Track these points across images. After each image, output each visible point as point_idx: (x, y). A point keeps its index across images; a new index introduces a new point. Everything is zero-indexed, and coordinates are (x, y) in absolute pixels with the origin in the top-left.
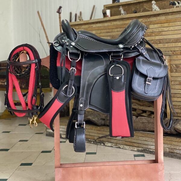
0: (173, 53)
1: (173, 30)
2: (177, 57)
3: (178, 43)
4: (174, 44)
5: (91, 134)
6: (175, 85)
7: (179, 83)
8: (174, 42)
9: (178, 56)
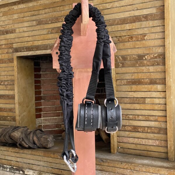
0: (119, 40)
1: (118, 6)
2: (124, 45)
3: (125, 25)
4: (119, 26)
5: (7, 158)
6: (121, 85)
7: (126, 82)
8: (120, 24)
9: (126, 43)
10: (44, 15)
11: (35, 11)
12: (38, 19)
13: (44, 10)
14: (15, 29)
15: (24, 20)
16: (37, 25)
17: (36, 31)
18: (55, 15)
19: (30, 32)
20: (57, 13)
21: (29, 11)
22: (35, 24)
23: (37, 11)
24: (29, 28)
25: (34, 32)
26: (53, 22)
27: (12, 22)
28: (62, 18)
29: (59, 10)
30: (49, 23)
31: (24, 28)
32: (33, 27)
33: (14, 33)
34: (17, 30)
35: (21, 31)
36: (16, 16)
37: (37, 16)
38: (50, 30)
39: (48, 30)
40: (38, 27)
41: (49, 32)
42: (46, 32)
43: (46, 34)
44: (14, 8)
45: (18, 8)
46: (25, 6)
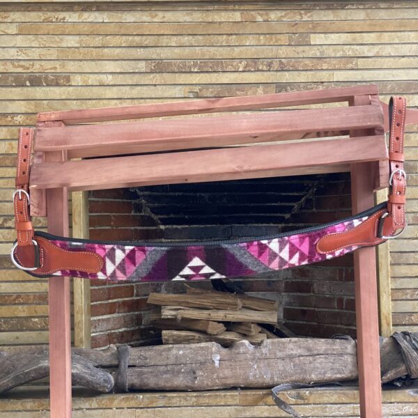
1: (393, 54)
10: (177, 50)
11: (144, 37)
12: (154, 56)
13: (175, 38)
14: (69, 77)
15: (102, 56)
16: (151, 72)
17: (145, 88)
18: (214, 54)
19: (128, 88)
20: (221, 49)
21: (122, 32)
22: (143, 70)
23: (153, 37)
24: (120, 76)
25: (139, 88)
26: (206, 69)
27: (58, 56)
28: (235, 64)
29: (227, 43)
30: (191, 72)
31: (103, 77)
32: (137, 76)
33: (65, 86)
34: (77, 80)
35: (90, 83)
36: (72, 41)
37: (150, 49)
38: (197, 89)
39: (187, 89)
40: (154, 78)
41: (190, 92)
42: (183, 93)
43: (181, 98)
44: (64, 18)
45: (80, 21)
46: (109, 19)
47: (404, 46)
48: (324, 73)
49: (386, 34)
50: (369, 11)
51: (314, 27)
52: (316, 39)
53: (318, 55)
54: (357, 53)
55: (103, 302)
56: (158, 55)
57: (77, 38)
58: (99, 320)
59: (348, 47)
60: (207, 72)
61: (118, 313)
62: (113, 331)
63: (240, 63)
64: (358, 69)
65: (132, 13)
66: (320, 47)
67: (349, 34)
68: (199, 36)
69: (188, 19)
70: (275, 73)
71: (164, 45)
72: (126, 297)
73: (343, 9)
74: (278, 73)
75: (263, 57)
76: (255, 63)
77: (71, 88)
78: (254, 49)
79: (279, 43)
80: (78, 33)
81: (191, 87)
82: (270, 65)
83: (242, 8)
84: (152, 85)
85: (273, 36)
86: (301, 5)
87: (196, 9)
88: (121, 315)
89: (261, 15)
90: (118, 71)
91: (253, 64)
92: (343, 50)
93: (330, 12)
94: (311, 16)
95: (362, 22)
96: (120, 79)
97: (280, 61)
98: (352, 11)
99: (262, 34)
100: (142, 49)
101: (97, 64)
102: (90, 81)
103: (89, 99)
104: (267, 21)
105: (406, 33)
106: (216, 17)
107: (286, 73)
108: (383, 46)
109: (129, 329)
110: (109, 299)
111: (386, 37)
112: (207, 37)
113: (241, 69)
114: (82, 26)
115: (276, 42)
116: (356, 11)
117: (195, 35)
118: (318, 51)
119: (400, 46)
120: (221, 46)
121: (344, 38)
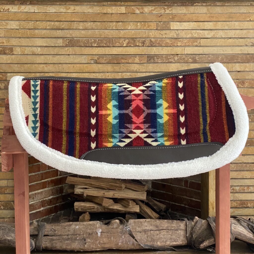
10: (83, 32)
11: (62, 23)
12: (68, 36)
13: (81, 24)
14: (12, 48)
15: (34, 35)
16: (66, 46)
17: (62, 56)
18: (107, 34)
19: (51, 57)
20: (112, 31)
21: (47, 20)
22: (61, 45)
23: (67, 23)
24: (46, 48)
25: (59, 56)
26: (102, 45)
27: (5, 34)
28: (121, 41)
29: (116, 27)
30: (92, 46)
31: (35, 49)
32: (57, 49)
33: (10, 54)
34: (18, 50)
35: (26, 53)
36: (14, 25)
37: (66, 31)
38: (96, 58)
39: (90, 57)
40: (68, 49)
41: (91, 60)
42: (87, 60)
43: (86, 63)
44: (8, 9)
45: (19, 11)
46: (38, 10)
47: (231, 31)
48: (179, 48)
49: (219, 23)
50: (209, 7)
51: (173, 18)
52: (174, 25)
53: (175, 36)
54: (201, 35)
55: (38, 182)
56: (71, 35)
57: (17, 23)
58: (36, 194)
59: (195, 31)
60: (103, 47)
61: (48, 187)
62: (45, 199)
63: (125, 41)
64: (200, 46)
65: (54, 6)
66: (176, 31)
67: (195, 23)
68: (97, 23)
69: (90, 11)
70: (147, 48)
71: (75, 28)
72: (53, 177)
73: (192, 5)
74: (149, 48)
75: (139, 37)
76: (134, 41)
77: (13, 56)
78: (133, 32)
79: (150, 28)
80: (18, 19)
81: (92, 56)
82: (143, 43)
83: (126, 4)
84: (66, 55)
85: (146, 23)
86: (165, 2)
87: (96, 4)
88: (50, 188)
89: (139, 9)
90: (45, 45)
91: (132, 42)
92: (192, 34)
93: (184, 8)
94: (171, 10)
95: (204, 15)
96: (45, 51)
97: (150, 40)
98: (198, 7)
99: (139, 22)
100: (60, 31)
101: (30, 41)
102: (26, 51)
103: (26, 64)
104: (142, 13)
105: (233, 23)
106: (109, 10)
107: (154, 48)
108: (218, 31)
109: (55, 197)
110: (42, 180)
111: (220, 25)
112: (103, 23)
113: (125, 45)
114: (20, 14)
115: (148, 27)
116: (201, 7)
117: (95, 21)
118: (175, 34)
119: (228, 31)
120: (112, 29)
121: (192, 25)
